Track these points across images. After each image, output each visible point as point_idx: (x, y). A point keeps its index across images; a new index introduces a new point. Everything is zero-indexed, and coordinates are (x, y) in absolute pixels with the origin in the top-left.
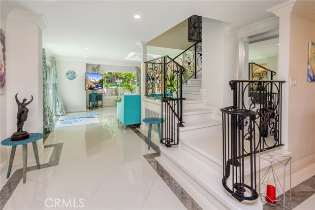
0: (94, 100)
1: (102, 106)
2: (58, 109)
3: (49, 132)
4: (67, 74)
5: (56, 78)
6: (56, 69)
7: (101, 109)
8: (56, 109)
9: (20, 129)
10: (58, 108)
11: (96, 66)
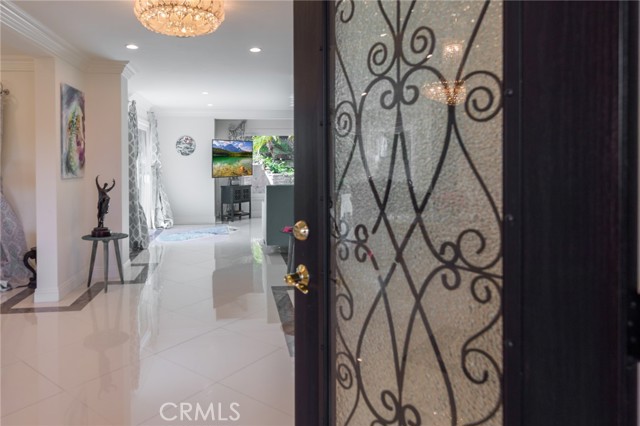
0: (232, 201)
1: (250, 214)
2: (161, 216)
3: (142, 249)
4: (179, 143)
5: (157, 153)
6: (157, 135)
7: (247, 221)
8: (156, 214)
9: (100, 223)
10: (159, 212)
11: (237, 124)
